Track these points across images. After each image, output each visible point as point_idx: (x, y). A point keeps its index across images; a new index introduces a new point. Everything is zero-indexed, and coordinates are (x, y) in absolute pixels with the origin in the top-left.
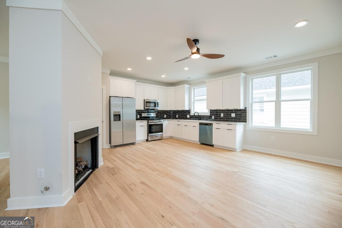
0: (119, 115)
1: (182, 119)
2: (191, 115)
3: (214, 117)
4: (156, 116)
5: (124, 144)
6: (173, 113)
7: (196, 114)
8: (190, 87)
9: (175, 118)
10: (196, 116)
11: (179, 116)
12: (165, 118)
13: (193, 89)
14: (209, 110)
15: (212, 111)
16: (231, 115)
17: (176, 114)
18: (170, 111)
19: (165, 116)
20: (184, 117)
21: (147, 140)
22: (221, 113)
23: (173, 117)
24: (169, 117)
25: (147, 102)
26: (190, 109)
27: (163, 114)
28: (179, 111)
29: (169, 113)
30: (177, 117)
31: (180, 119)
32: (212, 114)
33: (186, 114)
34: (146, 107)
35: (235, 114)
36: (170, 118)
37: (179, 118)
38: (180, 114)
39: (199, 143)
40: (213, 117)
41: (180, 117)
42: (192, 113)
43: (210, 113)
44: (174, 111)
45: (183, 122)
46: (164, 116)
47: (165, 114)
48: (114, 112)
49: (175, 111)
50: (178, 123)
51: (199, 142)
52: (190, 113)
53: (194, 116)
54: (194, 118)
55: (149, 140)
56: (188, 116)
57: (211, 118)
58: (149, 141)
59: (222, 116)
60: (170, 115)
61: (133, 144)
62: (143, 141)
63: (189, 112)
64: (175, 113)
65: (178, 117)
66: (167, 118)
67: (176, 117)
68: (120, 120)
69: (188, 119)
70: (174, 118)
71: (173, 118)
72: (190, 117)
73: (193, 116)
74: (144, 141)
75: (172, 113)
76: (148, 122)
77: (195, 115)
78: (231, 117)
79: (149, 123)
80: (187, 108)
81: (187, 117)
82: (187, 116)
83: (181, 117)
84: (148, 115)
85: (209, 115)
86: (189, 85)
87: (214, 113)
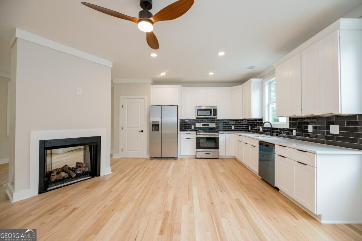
0: (158, 125)
3: (296, 131)
5: (162, 156)
13: (267, 83)
14: (288, 118)
15: (293, 120)
16: (329, 128)
19: (233, 127)
20: (257, 130)
21: (195, 156)
22: (308, 123)
23: (247, 129)
25: (199, 110)
26: (262, 117)
27: (230, 124)
28: (252, 120)
29: (239, 123)
30: (250, 129)
32: (293, 126)
33: (258, 125)
34: (198, 115)
35: (339, 127)
38: (252, 125)
40: (294, 132)
41: (252, 129)
42: (266, 125)
43: (290, 123)
45: (243, 137)
46: (231, 126)
47: (233, 125)
48: (152, 122)
49: (248, 120)
52: (263, 123)
54: (267, 131)
56: (261, 129)
57: (290, 134)
58: (198, 158)
59: (309, 131)
60: (242, 125)
61: (174, 158)
62: (191, 157)
63: (260, 122)
64: (248, 123)
67: (249, 129)
68: (158, 130)
69: (261, 133)
71: (246, 131)
72: (263, 130)
73: (266, 128)
74: (193, 157)
75: (245, 123)
76: (197, 134)
78: (328, 133)
81: (259, 130)
82: (259, 128)
83: (254, 130)
84: (203, 125)
85: (288, 127)
86: (260, 78)
87: (296, 123)
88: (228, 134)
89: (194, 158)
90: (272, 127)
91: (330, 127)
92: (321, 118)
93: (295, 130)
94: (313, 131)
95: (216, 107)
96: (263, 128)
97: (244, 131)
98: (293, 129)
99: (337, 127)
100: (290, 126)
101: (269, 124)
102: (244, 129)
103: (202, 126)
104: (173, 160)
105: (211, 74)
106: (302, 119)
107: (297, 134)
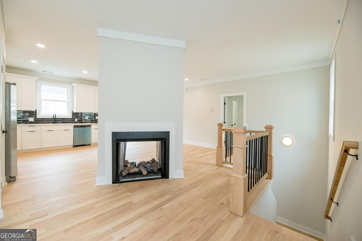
14: (71, 113)
15: (75, 115)
26: (36, 110)
40: (76, 120)
56: (31, 119)
85: (71, 117)
87: (78, 115)
98: (75, 118)
100: (73, 117)
106: (82, 113)
107: (78, 121)
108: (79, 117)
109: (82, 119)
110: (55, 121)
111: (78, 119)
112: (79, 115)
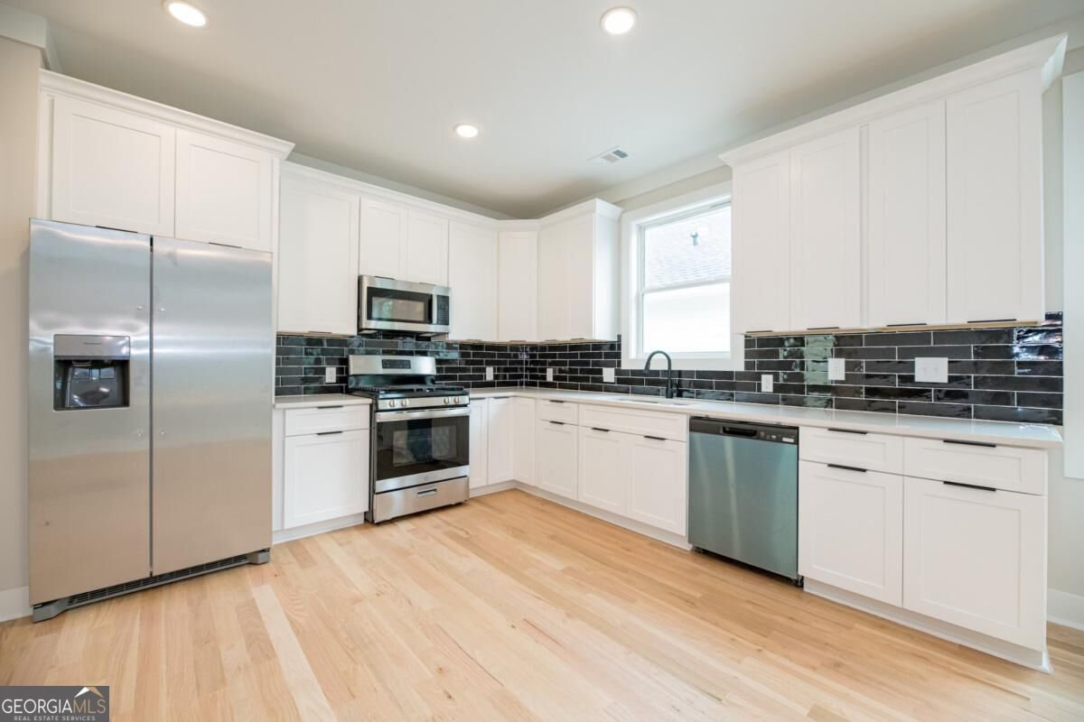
1: (575, 388)
2: (624, 367)
4: (438, 370)
5: (156, 573)
6: (532, 356)
7: (659, 365)
8: (619, 221)
9: (537, 381)
10: (656, 373)
11: (560, 371)
12: (490, 385)
13: (634, 225)
14: (741, 339)
15: (764, 349)
16: (909, 367)
17: (544, 363)
18: (516, 348)
19: (490, 374)
20: (587, 379)
21: (369, 520)
23: (532, 377)
24: (511, 377)
25: (374, 293)
26: (619, 337)
27: (480, 363)
28: (561, 347)
29: (509, 356)
30: (550, 378)
31: (563, 387)
32: (761, 366)
33: (595, 364)
34: (370, 318)
36: (515, 384)
37: (561, 383)
38: (564, 364)
39: (688, 547)
40: (767, 383)
41: (565, 379)
42: (632, 359)
43: (749, 354)
44: (534, 347)
45: (581, 406)
46: (484, 370)
47: (489, 363)
49: (543, 348)
50: (557, 412)
51: (690, 542)
52: (618, 356)
53: (647, 372)
54: (641, 382)
55: (378, 518)
56: (609, 375)
57: (750, 388)
58: (379, 524)
59: (830, 378)
60: (516, 370)
61: (249, 560)
62: (339, 526)
63: (612, 351)
64: (541, 356)
65: (555, 378)
66: (500, 384)
67: (544, 377)
69: (609, 389)
70: (534, 384)
71: (528, 384)
72: (619, 381)
73: (634, 372)
74: (348, 523)
75: (524, 357)
76: (374, 409)
77: (652, 368)
78: (908, 380)
79: (382, 417)
80: (601, 332)
81: (601, 380)
82: (600, 372)
83: (572, 379)
84: (386, 364)
85: (739, 366)
86: (614, 204)
87: (776, 354)
88: (496, 398)
89: (357, 527)
90: (673, 368)
91: (914, 362)
92: (877, 337)
93: (771, 377)
94: (847, 375)
95: (448, 289)
96: (618, 372)
97: (521, 384)
98: (760, 374)
99: (943, 362)
100: (748, 365)
101: (665, 358)
102: (521, 376)
103: (381, 371)
104: (246, 570)
105: (467, 131)
106: (800, 340)
107: (777, 388)
108: (785, 365)
109: (800, 377)
110: (679, 385)
111: (776, 378)
112: (782, 354)
